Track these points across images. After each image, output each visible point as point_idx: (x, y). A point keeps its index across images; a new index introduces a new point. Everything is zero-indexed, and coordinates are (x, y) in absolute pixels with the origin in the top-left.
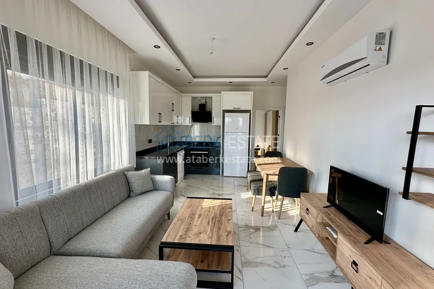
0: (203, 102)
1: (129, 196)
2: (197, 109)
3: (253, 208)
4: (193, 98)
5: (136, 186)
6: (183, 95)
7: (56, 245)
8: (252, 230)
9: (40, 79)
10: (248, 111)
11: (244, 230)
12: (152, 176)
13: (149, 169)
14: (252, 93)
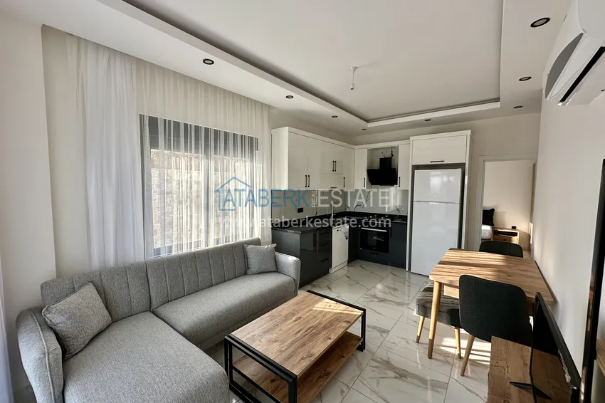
0: (388, 155)
1: (246, 274)
2: (377, 165)
3: (418, 338)
4: (371, 151)
5: (254, 263)
6: (356, 147)
7: (155, 302)
8: (391, 374)
9: (165, 152)
10: (462, 166)
11: (376, 367)
12: (277, 254)
13: (275, 245)
14: (469, 132)
